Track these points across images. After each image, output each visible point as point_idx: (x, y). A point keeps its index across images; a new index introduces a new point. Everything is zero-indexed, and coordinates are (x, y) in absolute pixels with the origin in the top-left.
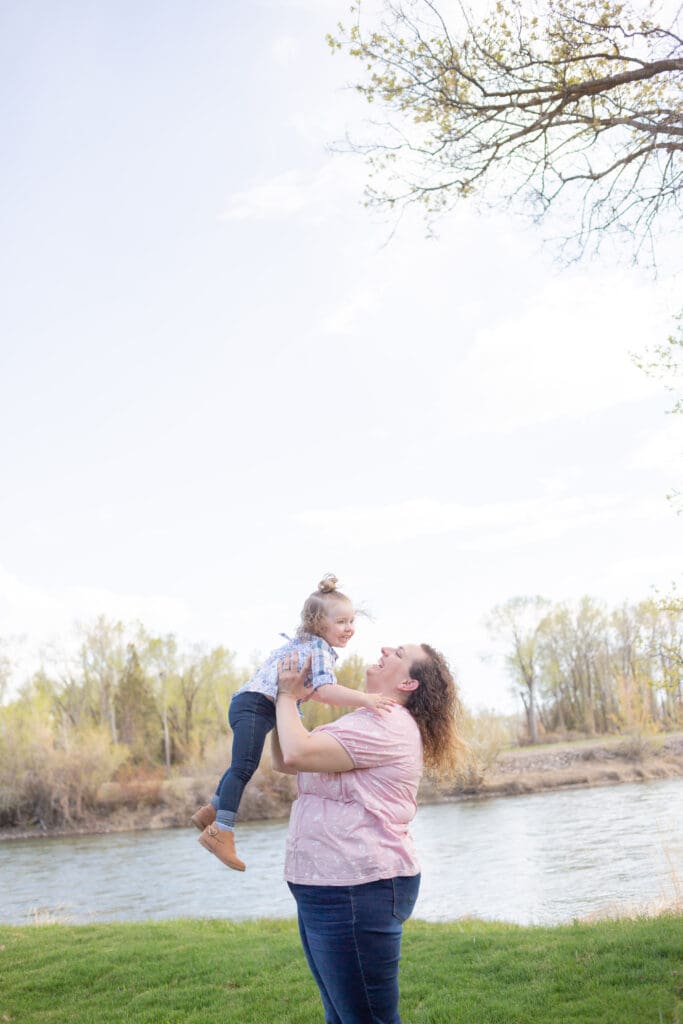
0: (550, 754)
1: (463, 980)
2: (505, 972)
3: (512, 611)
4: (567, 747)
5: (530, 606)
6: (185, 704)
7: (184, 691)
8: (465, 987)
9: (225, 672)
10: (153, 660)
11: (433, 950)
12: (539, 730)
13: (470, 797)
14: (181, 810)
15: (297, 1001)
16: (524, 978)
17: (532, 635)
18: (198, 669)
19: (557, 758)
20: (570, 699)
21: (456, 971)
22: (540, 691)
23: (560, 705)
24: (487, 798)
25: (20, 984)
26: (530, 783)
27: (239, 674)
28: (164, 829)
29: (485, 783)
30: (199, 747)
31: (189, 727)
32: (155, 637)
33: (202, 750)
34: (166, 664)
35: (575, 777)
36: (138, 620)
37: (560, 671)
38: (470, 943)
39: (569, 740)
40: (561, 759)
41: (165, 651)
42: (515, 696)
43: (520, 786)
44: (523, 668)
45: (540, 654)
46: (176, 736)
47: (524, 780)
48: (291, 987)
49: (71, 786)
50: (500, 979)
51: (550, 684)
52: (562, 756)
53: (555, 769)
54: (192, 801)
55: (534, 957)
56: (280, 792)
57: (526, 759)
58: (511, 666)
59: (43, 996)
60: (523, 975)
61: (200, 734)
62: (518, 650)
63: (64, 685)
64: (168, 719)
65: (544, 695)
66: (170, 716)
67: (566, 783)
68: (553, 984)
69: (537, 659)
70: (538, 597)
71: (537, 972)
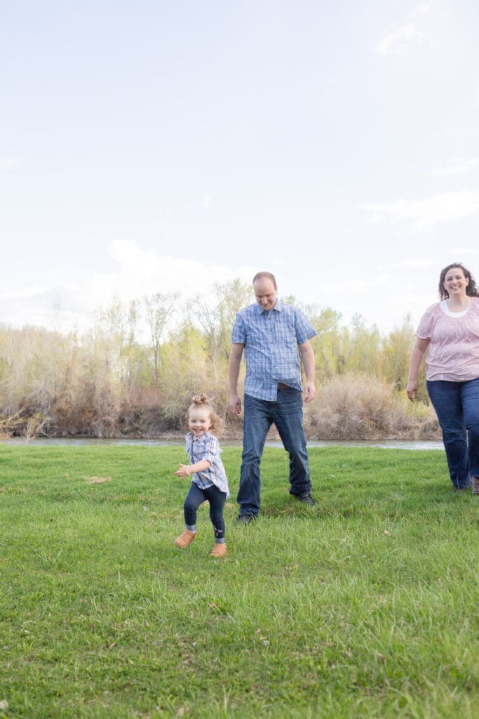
49: (219, 404)
56: (376, 421)
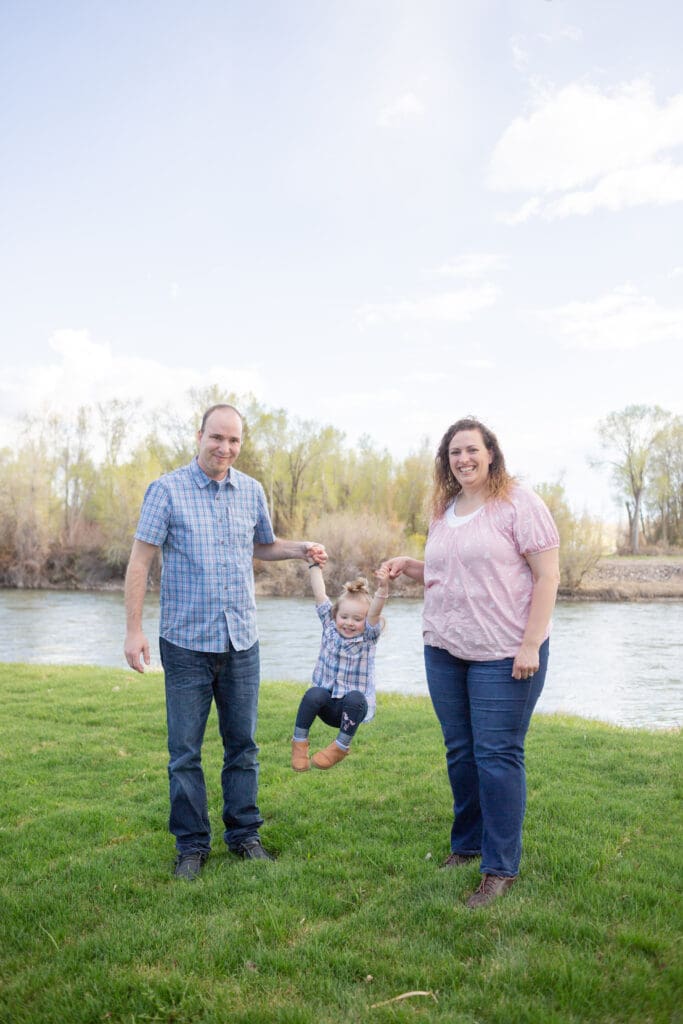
0: (650, 566)
1: (576, 774)
2: (621, 772)
3: (628, 419)
4: (669, 562)
5: (647, 416)
6: (291, 480)
7: (291, 468)
8: (579, 781)
9: (333, 452)
10: (263, 434)
11: (543, 741)
12: (641, 542)
13: (565, 598)
14: (282, 579)
15: (408, 774)
16: (641, 780)
17: (646, 447)
18: (306, 448)
19: (658, 571)
20: (676, 514)
21: (569, 765)
22: (646, 502)
23: (665, 519)
24: (582, 601)
25: (134, 725)
26: (627, 592)
27: (345, 456)
28: (264, 596)
29: (582, 587)
30: (302, 522)
31: (293, 502)
32: (267, 411)
33: (305, 526)
34: (275, 440)
35: (673, 591)
36: (251, 394)
37: (670, 486)
38: (580, 739)
39: (669, 555)
40: (661, 571)
41: (275, 426)
42: (620, 505)
43: (616, 594)
44: (633, 479)
45: (651, 465)
46: (280, 510)
47: (620, 588)
48: (401, 760)
50: (616, 778)
51: (657, 498)
52: (663, 569)
53: (654, 581)
54: (293, 573)
55: (649, 761)
57: (625, 568)
58: (619, 475)
59: (156, 738)
60: (640, 777)
61: (304, 511)
62: (629, 460)
63: (176, 450)
64: (274, 492)
65: (650, 507)
66: (277, 490)
67: (661, 596)
68: (672, 791)
69: (647, 471)
70: (657, 408)
71: (656, 777)
